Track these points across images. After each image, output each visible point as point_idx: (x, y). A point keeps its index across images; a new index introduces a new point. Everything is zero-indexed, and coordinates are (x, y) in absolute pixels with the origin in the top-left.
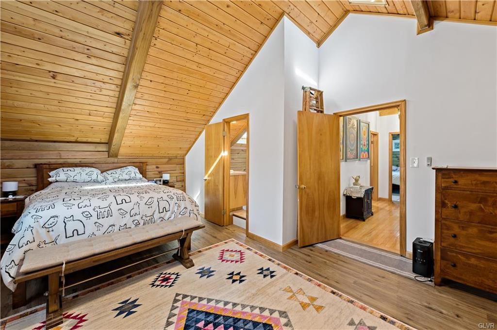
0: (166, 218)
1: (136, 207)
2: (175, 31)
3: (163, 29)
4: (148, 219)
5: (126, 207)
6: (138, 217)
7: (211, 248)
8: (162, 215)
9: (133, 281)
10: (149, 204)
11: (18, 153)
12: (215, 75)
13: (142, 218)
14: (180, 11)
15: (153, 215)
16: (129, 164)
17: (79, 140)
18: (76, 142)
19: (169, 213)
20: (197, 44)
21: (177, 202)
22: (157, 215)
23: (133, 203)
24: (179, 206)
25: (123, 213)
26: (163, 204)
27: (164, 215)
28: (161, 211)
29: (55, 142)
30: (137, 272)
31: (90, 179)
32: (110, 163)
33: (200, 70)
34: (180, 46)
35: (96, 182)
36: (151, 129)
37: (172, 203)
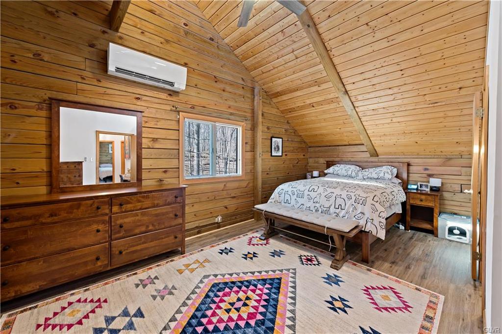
0: (341, 215)
1: (318, 196)
2: (338, 33)
3: (330, 40)
4: (325, 209)
5: (313, 194)
6: (318, 205)
7: (387, 277)
8: (337, 211)
9: (304, 248)
10: (328, 198)
11: (320, 154)
12: (425, 31)
13: (320, 206)
14: (329, 16)
15: (330, 207)
16: (387, 164)
17: (351, 143)
18: (350, 145)
19: (344, 212)
20: (367, 24)
21: (354, 203)
22: (332, 210)
23: (317, 193)
24: (355, 208)
25: (310, 199)
26: (339, 201)
27: (339, 212)
28: (337, 207)
29: (338, 146)
30: (321, 250)
31: (347, 174)
32: (369, 162)
33: (394, 42)
34: (353, 39)
35: (351, 177)
36: (388, 126)
37: (349, 203)
